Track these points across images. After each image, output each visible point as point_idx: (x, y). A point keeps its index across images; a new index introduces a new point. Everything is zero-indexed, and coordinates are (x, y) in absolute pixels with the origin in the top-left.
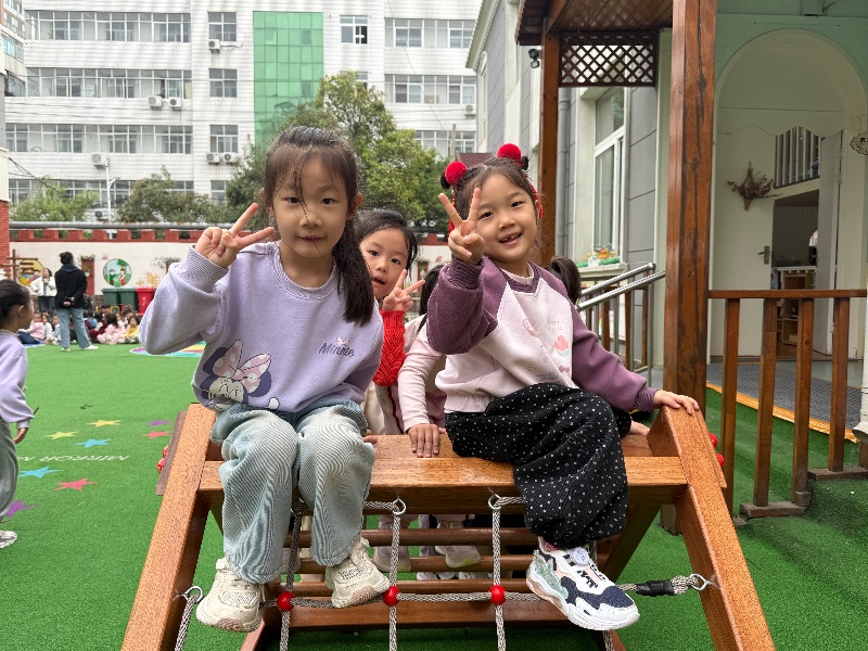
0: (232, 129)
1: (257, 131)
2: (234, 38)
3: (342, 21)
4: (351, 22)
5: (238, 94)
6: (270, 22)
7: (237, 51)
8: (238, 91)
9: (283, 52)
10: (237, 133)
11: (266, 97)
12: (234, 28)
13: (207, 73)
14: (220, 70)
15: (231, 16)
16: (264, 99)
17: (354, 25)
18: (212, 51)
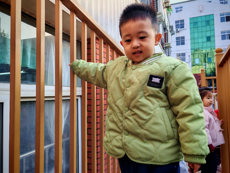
0: (184, 54)
1: (191, 54)
2: (183, 27)
3: (221, 15)
4: (224, 15)
5: (185, 44)
6: (195, 20)
7: (185, 31)
8: (185, 43)
9: (200, 29)
10: (185, 55)
11: (195, 43)
12: (183, 24)
13: (175, 39)
14: (179, 37)
15: (182, 21)
16: (194, 44)
17: (225, 16)
18: (177, 32)
